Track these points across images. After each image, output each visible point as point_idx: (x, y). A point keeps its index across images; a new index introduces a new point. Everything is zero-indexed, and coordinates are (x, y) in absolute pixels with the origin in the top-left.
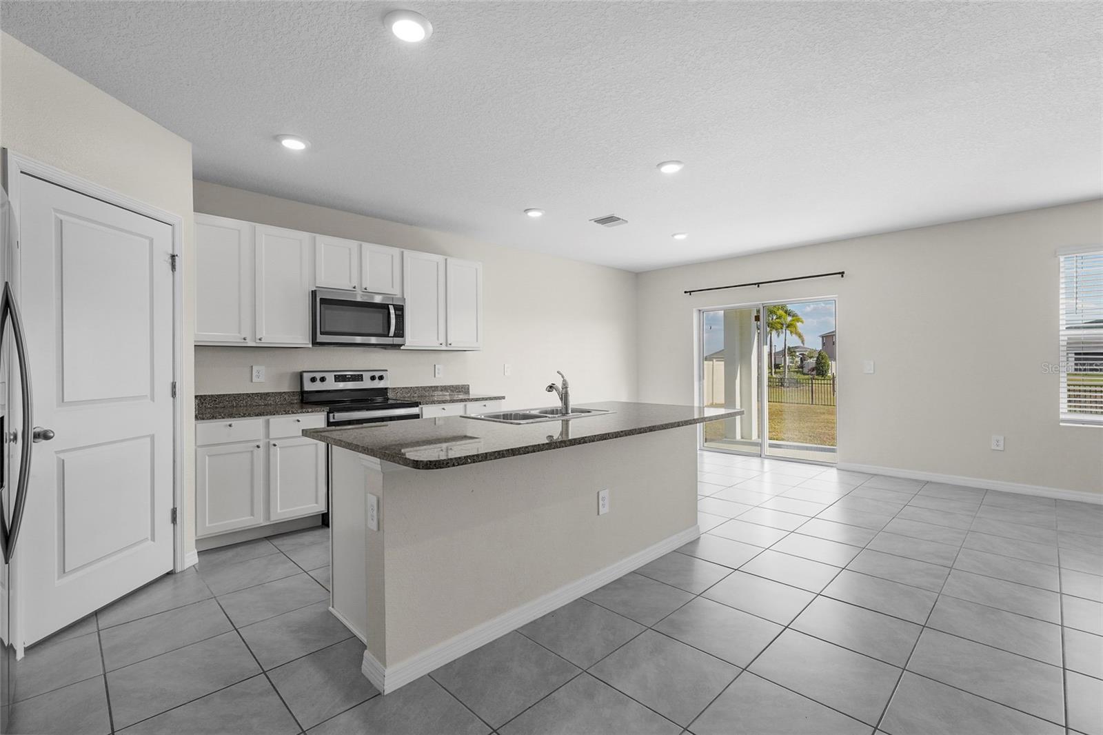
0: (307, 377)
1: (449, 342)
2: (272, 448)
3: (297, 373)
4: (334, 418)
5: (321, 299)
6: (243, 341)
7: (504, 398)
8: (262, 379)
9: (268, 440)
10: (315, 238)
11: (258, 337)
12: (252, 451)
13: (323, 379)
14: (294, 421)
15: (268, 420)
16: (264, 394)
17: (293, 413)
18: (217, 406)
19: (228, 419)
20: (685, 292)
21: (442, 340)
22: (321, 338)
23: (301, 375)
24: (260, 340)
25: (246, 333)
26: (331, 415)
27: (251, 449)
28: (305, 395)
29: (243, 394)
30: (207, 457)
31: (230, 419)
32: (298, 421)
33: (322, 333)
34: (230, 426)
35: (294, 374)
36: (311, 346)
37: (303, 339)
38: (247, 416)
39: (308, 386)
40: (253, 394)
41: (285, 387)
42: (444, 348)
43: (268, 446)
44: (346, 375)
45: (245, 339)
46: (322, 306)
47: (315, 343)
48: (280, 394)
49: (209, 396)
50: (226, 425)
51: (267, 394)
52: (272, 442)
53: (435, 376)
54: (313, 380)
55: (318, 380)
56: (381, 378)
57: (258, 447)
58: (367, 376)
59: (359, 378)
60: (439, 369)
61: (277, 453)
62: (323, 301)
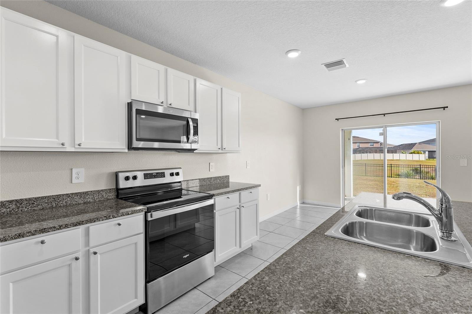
0: (122, 176)
1: (224, 147)
2: (92, 257)
3: (113, 173)
4: (151, 217)
5: (137, 110)
6: (61, 146)
7: (260, 186)
8: (82, 180)
9: (88, 248)
10: (130, 57)
11: (77, 142)
12: (70, 265)
13: (135, 178)
14: (115, 225)
15: (88, 227)
16: (83, 193)
17: (114, 217)
18: (36, 208)
19: (39, 235)
20: (336, 119)
21: (220, 146)
22: (136, 144)
23: (116, 175)
24: (79, 145)
25: (65, 138)
26: (149, 214)
27: (69, 263)
28: (119, 191)
29: (63, 195)
30: (11, 284)
31: (42, 235)
32: (119, 225)
33: (138, 140)
34: (42, 242)
35: (110, 174)
36: (127, 151)
37: (121, 145)
38: (64, 228)
39: (123, 184)
40: (72, 194)
41: (104, 185)
42: (220, 151)
43: (87, 254)
44: (152, 173)
45: (63, 144)
46: (137, 115)
47: (130, 147)
48: (99, 192)
49: (26, 200)
50: (37, 243)
51: (86, 193)
52: (92, 250)
53: (210, 171)
54: (127, 178)
55: (131, 178)
56: (177, 174)
57: (77, 259)
58: (167, 173)
59: (162, 175)
60: (212, 166)
61: (97, 261)
62: (139, 112)
